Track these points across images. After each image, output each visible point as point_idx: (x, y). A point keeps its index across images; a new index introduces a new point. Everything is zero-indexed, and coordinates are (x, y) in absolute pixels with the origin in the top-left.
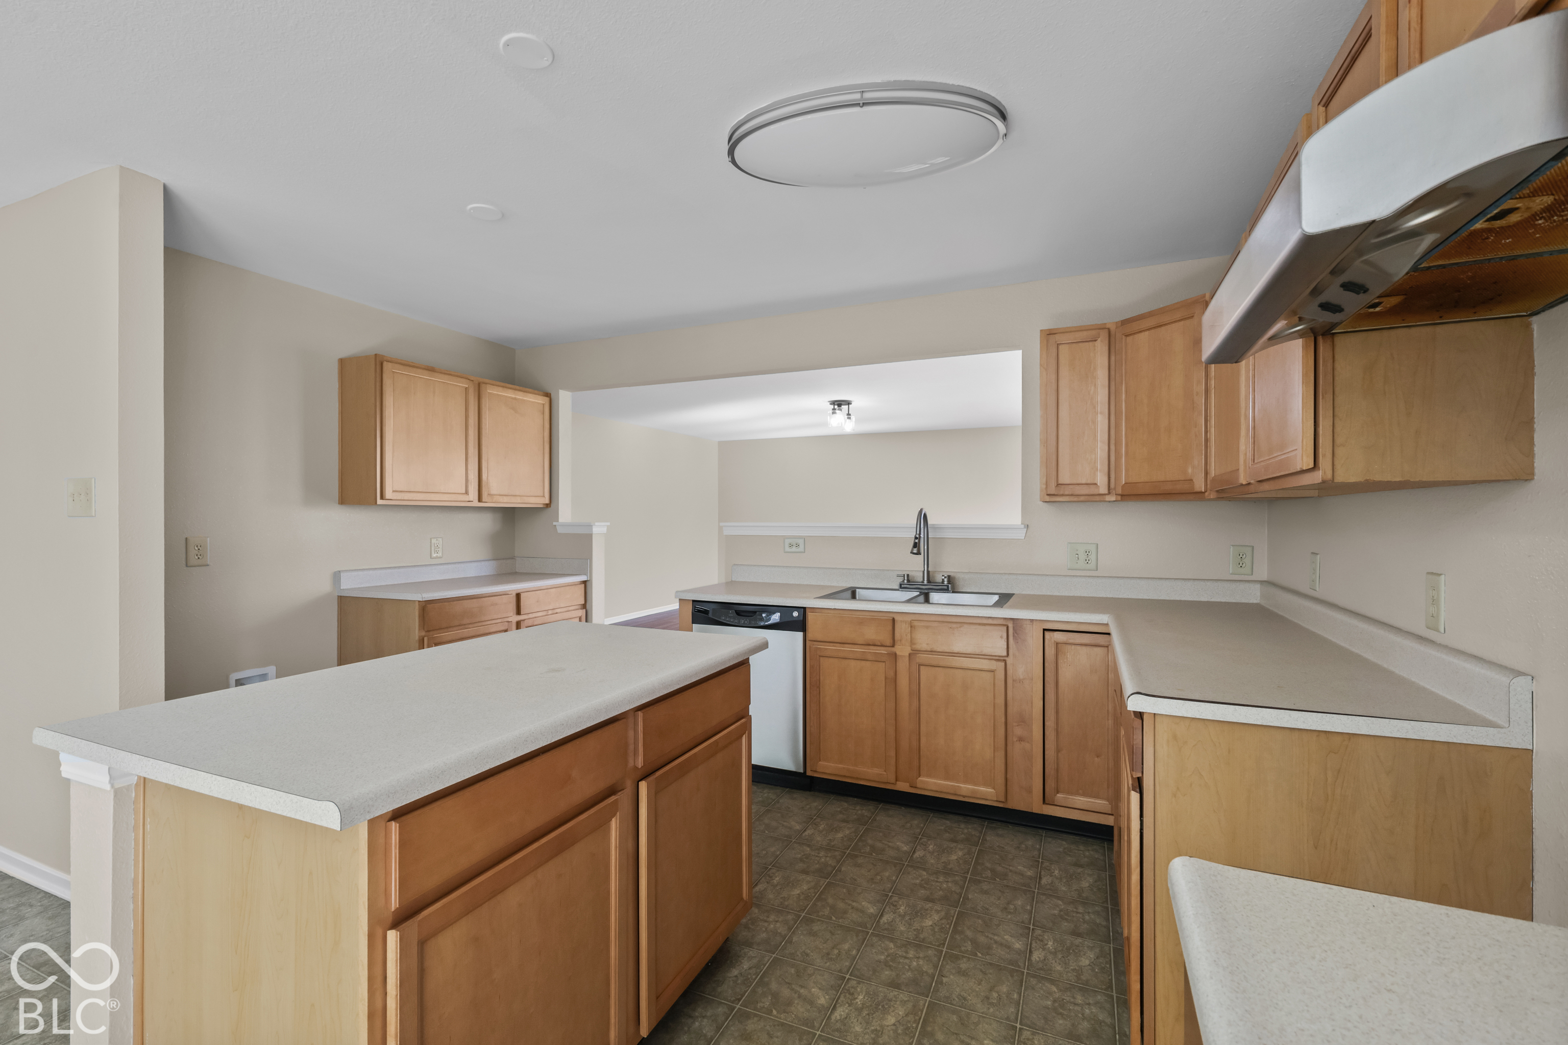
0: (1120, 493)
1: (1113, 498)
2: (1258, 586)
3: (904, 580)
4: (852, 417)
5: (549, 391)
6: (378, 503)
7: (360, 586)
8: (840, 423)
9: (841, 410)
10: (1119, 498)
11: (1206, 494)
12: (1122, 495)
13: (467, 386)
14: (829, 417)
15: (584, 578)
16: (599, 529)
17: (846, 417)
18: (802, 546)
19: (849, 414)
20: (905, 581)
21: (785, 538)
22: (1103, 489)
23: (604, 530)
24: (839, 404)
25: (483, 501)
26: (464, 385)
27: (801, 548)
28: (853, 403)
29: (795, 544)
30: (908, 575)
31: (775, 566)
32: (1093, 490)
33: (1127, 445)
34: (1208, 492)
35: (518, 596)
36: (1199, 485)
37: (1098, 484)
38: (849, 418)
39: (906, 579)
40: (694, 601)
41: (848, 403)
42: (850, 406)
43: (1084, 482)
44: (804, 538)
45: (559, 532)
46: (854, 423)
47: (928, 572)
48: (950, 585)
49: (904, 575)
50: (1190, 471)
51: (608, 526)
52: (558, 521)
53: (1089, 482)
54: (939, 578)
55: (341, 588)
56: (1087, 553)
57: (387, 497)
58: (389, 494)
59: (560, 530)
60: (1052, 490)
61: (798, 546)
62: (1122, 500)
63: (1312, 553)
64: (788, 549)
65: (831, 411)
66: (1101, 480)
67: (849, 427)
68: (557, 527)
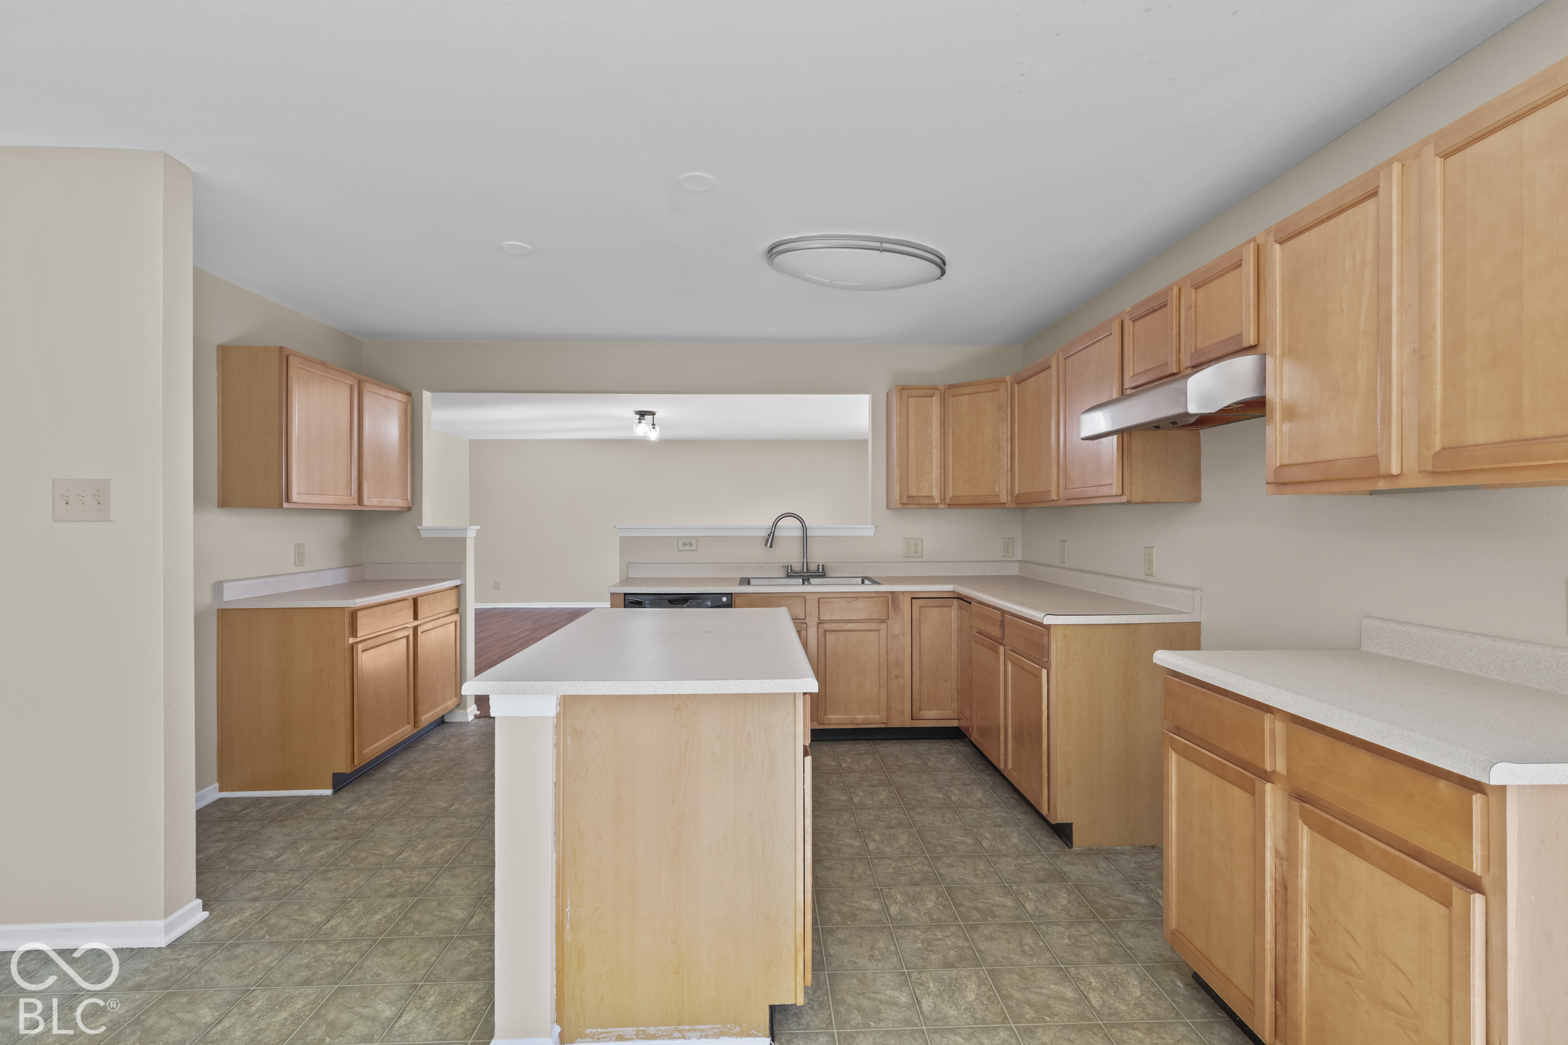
0: (949, 503)
1: (942, 506)
2: (1017, 564)
3: (788, 569)
4: (656, 427)
5: (410, 391)
6: (284, 507)
7: (240, 598)
8: (643, 430)
9: (644, 419)
10: (947, 506)
11: (1007, 504)
12: (949, 505)
13: (352, 383)
14: (635, 426)
15: (457, 582)
16: (472, 533)
17: (651, 426)
18: (695, 545)
19: (653, 424)
20: (789, 571)
21: (678, 538)
22: (937, 501)
23: (474, 535)
24: (642, 414)
25: (364, 504)
26: (349, 382)
27: (694, 547)
28: (657, 414)
29: (688, 543)
30: (791, 566)
31: (670, 563)
32: (931, 502)
33: (953, 469)
34: (1008, 503)
35: (415, 601)
36: (1004, 498)
37: (934, 496)
38: (654, 428)
39: (789, 569)
40: (625, 594)
41: (652, 414)
42: (655, 416)
43: (925, 495)
44: (696, 538)
45: (422, 536)
46: (658, 433)
47: (807, 563)
48: (821, 573)
49: (788, 566)
50: (997, 489)
51: (477, 530)
52: (421, 525)
53: (928, 495)
54: (813, 567)
55: (224, 600)
56: (916, 545)
57: (294, 500)
58: (295, 497)
59: (424, 534)
60: (905, 500)
61: (691, 544)
62: (949, 507)
63: (1061, 541)
64: (681, 548)
65: (637, 421)
66: (936, 493)
67: (653, 435)
68: (421, 531)
